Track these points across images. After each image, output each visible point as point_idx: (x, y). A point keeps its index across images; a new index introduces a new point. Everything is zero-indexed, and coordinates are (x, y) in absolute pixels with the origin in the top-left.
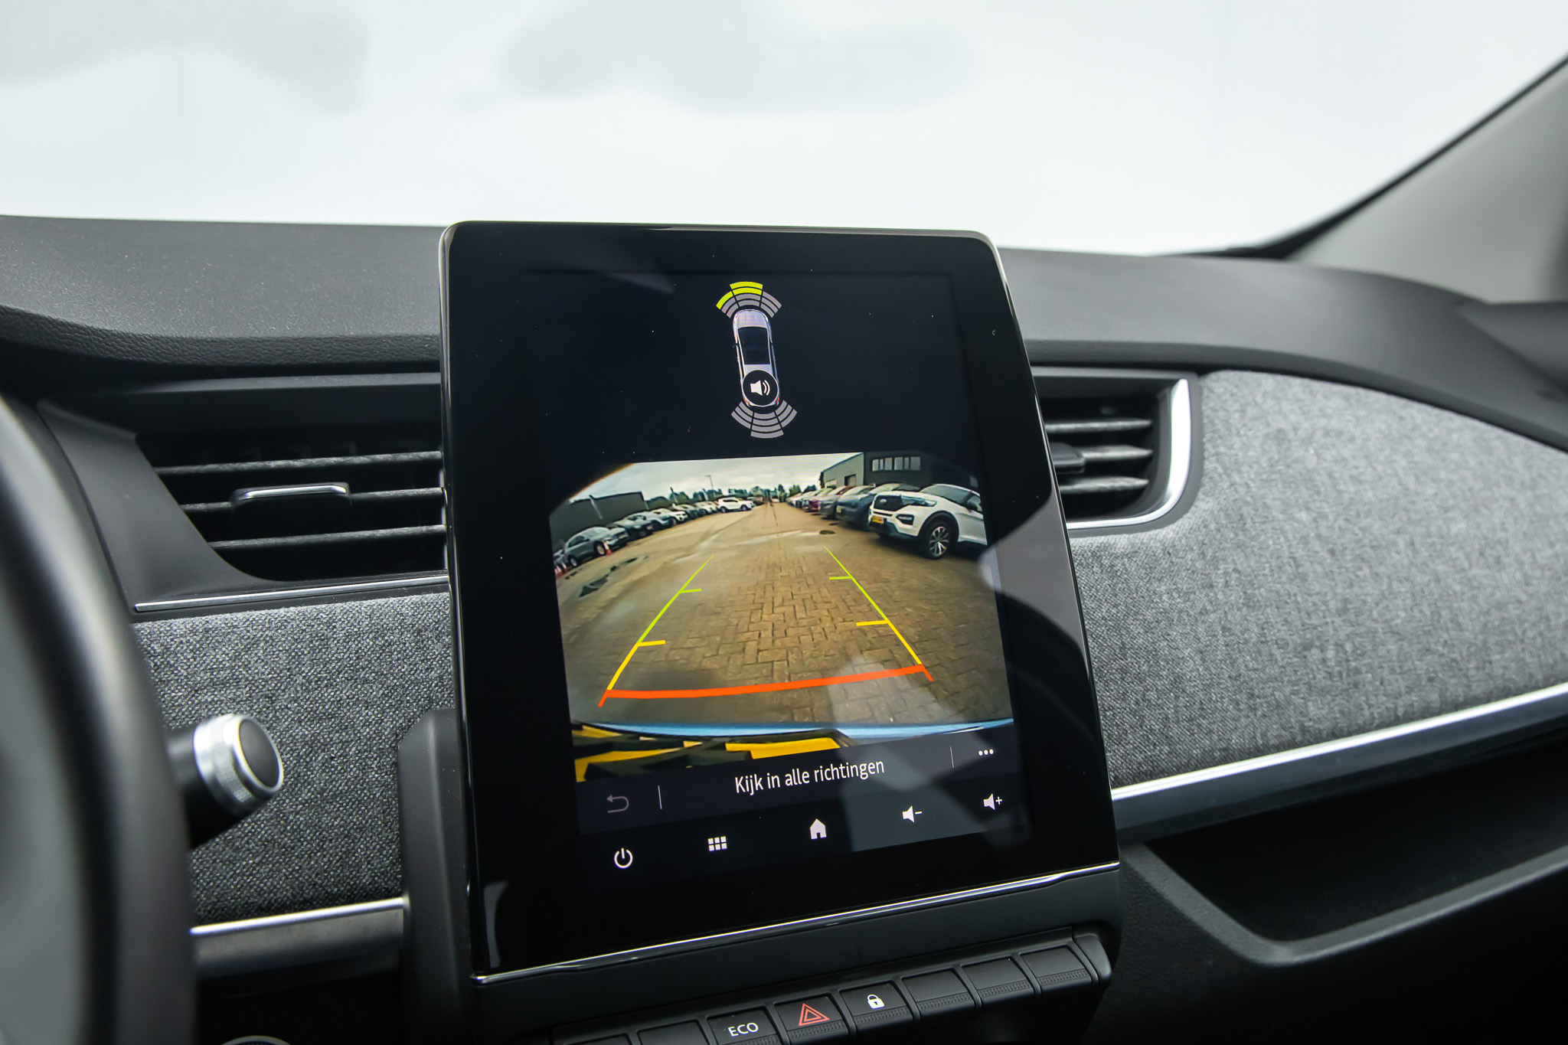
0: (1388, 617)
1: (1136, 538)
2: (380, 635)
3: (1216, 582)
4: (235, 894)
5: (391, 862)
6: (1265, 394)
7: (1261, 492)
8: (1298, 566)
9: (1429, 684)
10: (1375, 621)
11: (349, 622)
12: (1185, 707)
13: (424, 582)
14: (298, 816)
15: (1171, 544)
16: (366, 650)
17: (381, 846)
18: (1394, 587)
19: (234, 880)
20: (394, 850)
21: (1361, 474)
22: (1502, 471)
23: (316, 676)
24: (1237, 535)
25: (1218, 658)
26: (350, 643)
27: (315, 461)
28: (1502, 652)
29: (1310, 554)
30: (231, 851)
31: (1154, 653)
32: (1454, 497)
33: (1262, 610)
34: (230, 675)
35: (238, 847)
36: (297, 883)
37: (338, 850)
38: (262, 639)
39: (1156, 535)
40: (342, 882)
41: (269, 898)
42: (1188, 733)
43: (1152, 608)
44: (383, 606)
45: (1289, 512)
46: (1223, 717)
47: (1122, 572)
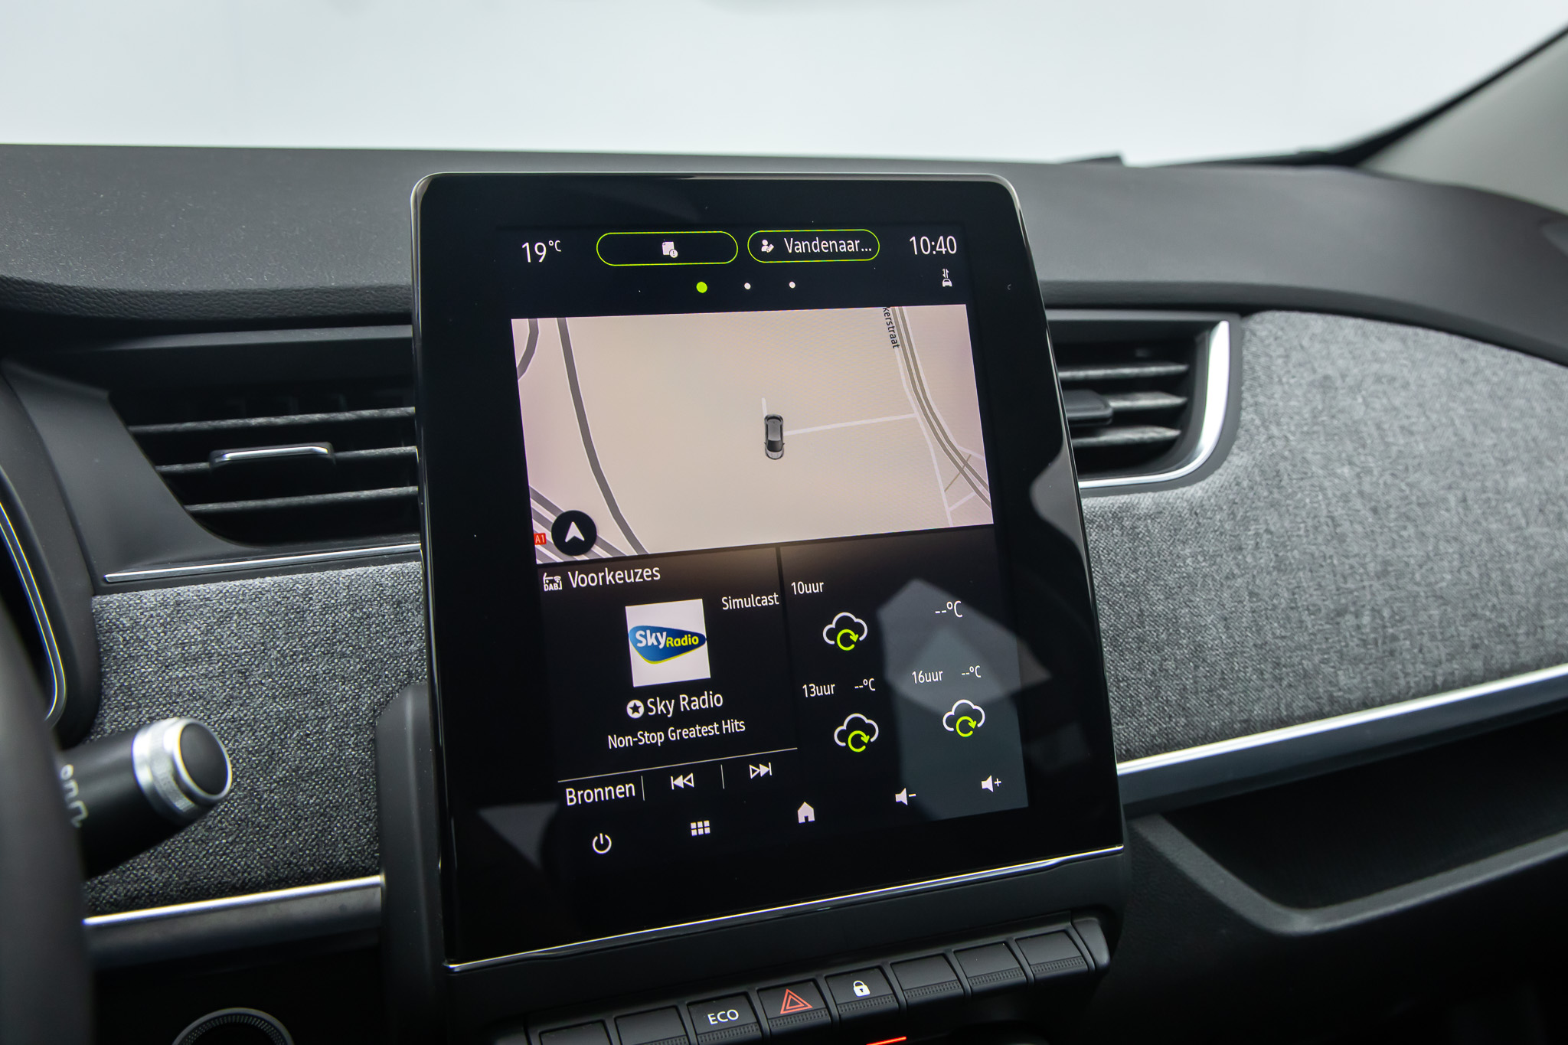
0: (1432, 580)
1: (1162, 497)
2: (358, 608)
3: (1246, 544)
4: (208, 874)
5: (369, 840)
6: (1313, 337)
7: (1302, 445)
8: (1336, 526)
9: (1473, 650)
10: (1418, 584)
11: (326, 593)
12: (1205, 677)
13: (406, 550)
14: (272, 795)
15: (1198, 504)
16: (343, 623)
17: (358, 824)
18: (1441, 547)
19: (207, 860)
20: (371, 829)
21: (1414, 423)
23: (291, 651)
24: (1271, 493)
25: (1243, 625)
26: (327, 616)
27: (299, 418)
28: (1555, 617)
29: (1350, 512)
31: (1174, 620)
32: (1516, 447)
33: (1294, 573)
34: (202, 649)
35: (210, 826)
36: (272, 862)
37: (313, 829)
38: (235, 612)
39: (1184, 494)
40: (317, 861)
41: (244, 877)
42: (1207, 705)
43: (1175, 573)
44: (362, 576)
45: (1331, 467)
46: (1246, 687)
47: (1144, 535)
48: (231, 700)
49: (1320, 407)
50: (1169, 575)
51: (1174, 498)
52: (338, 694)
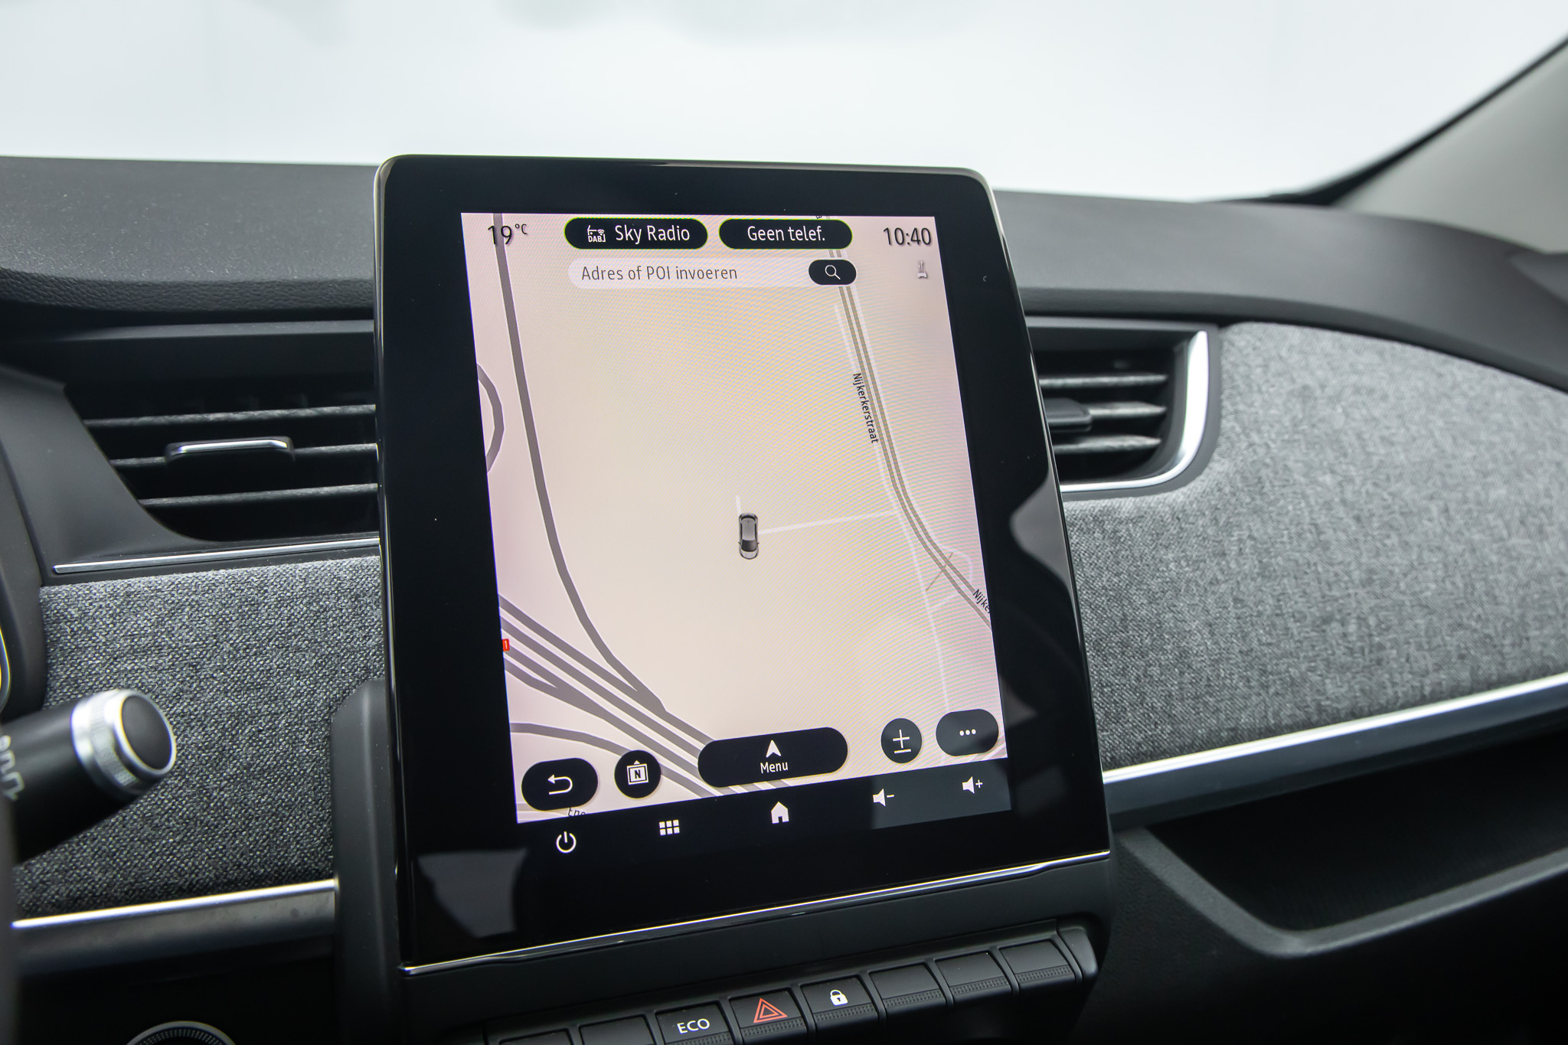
0: (1417, 588)
1: (1143, 502)
2: (314, 601)
3: (1229, 550)
4: (154, 875)
5: (322, 842)
6: (1291, 348)
7: (1282, 454)
8: (1320, 533)
9: (1459, 661)
10: (1403, 593)
11: (282, 586)
12: (1190, 684)
13: (366, 544)
14: (222, 793)
15: (1180, 509)
16: (299, 616)
17: (311, 825)
18: (1425, 556)
19: (153, 860)
20: (325, 829)
21: (1394, 434)
22: (1549, 433)
23: (244, 644)
24: (1253, 499)
25: (1229, 632)
26: (282, 609)
27: (257, 414)
28: (1541, 628)
29: (1333, 520)
30: (150, 828)
31: (1158, 625)
32: (1495, 460)
33: (1278, 580)
34: (152, 642)
35: (157, 824)
36: (220, 863)
37: (265, 829)
38: (187, 603)
39: (1165, 499)
40: (268, 863)
41: (191, 878)
42: (1194, 712)
43: (1158, 577)
44: (320, 569)
45: (1312, 475)
46: (1232, 695)
47: (1126, 538)
48: (181, 694)
49: (1300, 416)
50: (1152, 580)
51: (1155, 503)
52: (292, 689)
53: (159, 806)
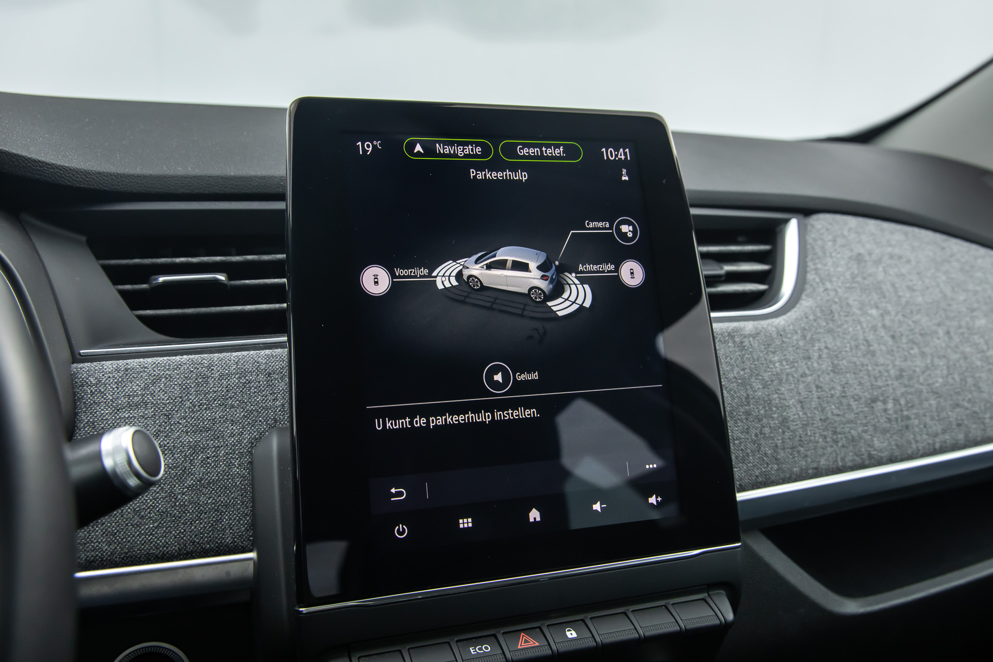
0: (931, 381)
1: (759, 324)
2: (243, 376)
3: (813, 355)
4: (140, 548)
5: (246, 529)
6: (850, 230)
7: (846, 295)
8: (869, 346)
9: (957, 428)
10: (922, 384)
11: (222, 366)
12: (789, 439)
13: (274, 341)
14: (184, 496)
15: (782, 329)
16: (233, 386)
17: (240, 518)
18: (935, 361)
19: (140, 538)
20: (248, 521)
21: (915, 285)
23: (199, 402)
24: (828, 324)
25: (813, 406)
26: (223, 381)
27: (205, 259)
29: (878, 338)
30: (138, 518)
31: (769, 402)
33: (844, 375)
34: (141, 400)
35: (143, 515)
37: (210, 520)
38: (163, 376)
39: (773, 322)
40: (212, 541)
41: (163, 550)
42: (791, 457)
44: (246, 356)
45: (864, 310)
46: (815, 447)
47: (748, 347)
48: (159, 433)
49: (856, 272)
50: (765, 373)
51: (766, 325)
52: (228, 431)
53: (144, 504)
